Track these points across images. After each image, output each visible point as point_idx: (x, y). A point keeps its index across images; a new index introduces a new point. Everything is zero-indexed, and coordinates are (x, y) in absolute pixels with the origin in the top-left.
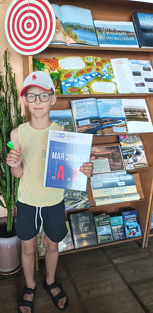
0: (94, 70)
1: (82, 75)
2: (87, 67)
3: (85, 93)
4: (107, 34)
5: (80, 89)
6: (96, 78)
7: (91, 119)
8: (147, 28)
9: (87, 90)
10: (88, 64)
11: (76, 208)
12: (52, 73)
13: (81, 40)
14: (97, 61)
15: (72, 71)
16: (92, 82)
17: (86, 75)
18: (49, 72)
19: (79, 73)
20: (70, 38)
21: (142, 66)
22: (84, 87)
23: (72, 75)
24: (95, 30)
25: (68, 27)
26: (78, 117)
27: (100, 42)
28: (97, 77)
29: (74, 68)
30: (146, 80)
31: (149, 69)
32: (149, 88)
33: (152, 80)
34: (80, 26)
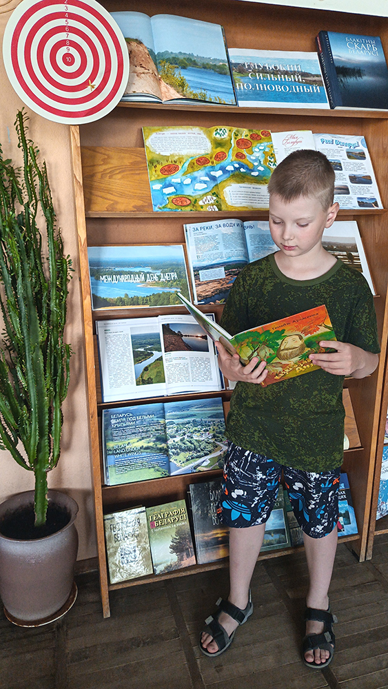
0: (231, 156)
1: (202, 168)
2: (215, 150)
3: (208, 209)
4: (258, 78)
5: (196, 200)
6: (233, 176)
7: (228, 266)
8: (348, 66)
9: (212, 201)
10: (218, 144)
11: (199, 468)
13: (194, 92)
14: (239, 137)
15: (179, 159)
16: (225, 183)
17: (213, 168)
19: (196, 164)
20: (169, 86)
21: (345, 148)
22: (206, 194)
23: (180, 167)
24: (230, 70)
25: (166, 62)
26: (198, 261)
27: (241, 95)
28: (237, 172)
29: (184, 152)
30: (354, 179)
31: (361, 156)
32: (358, 198)
33: (366, 180)
34: (193, 60)
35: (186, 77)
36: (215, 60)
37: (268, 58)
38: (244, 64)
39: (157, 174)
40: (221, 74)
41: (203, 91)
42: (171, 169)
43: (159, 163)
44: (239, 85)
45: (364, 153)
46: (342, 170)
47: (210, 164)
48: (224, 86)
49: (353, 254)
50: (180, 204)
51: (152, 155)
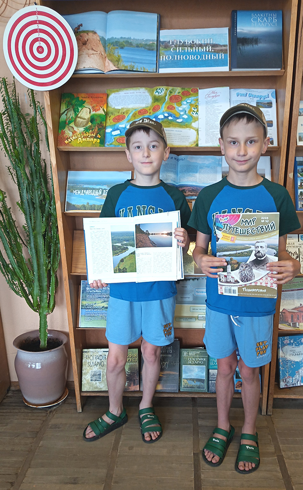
2: (153, 104)
4: (178, 51)
13: (126, 65)
14: (173, 94)
18: (90, 113)
19: (137, 114)
20: (110, 62)
21: (256, 99)
23: (126, 116)
24: (157, 47)
25: (111, 45)
31: (269, 105)
33: (271, 124)
34: (130, 41)
35: (122, 55)
36: (147, 40)
37: (189, 35)
38: (169, 42)
39: (110, 122)
40: (149, 50)
41: (133, 64)
43: (113, 114)
44: (163, 57)
45: (271, 103)
48: (149, 59)
50: (122, 141)
51: (109, 109)
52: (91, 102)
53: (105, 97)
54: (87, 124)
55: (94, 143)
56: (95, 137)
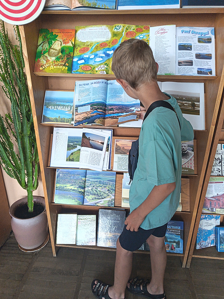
1: (102, 49)
2: (112, 39)
3: (99, 73)
5: (94, 68)
9: (104, 68)
11: (98, 204)
12: (64, 47)
14: (128, 31)
15: (90, 44)
17: (109, 49)
18: (61, 45)
19: (99, 47)
21: (198, 36)
23: (90, 48)
29: (94, 40)
30: (198, 56)
31: (209, 41)
32: (198, 69)
33: (208, 57)
39: (77, 53)
42: (85, 50)
43: (79, 47)
45: (211, 39)
46: (191, 50)
47: (108, 47)
49: (196, 103)
50: (85, 69)
51: (77, 42)
52: (62, 36)
53: (74, 33)
54: (58, 54)
55: (63, 70)
56: (64, 65)
